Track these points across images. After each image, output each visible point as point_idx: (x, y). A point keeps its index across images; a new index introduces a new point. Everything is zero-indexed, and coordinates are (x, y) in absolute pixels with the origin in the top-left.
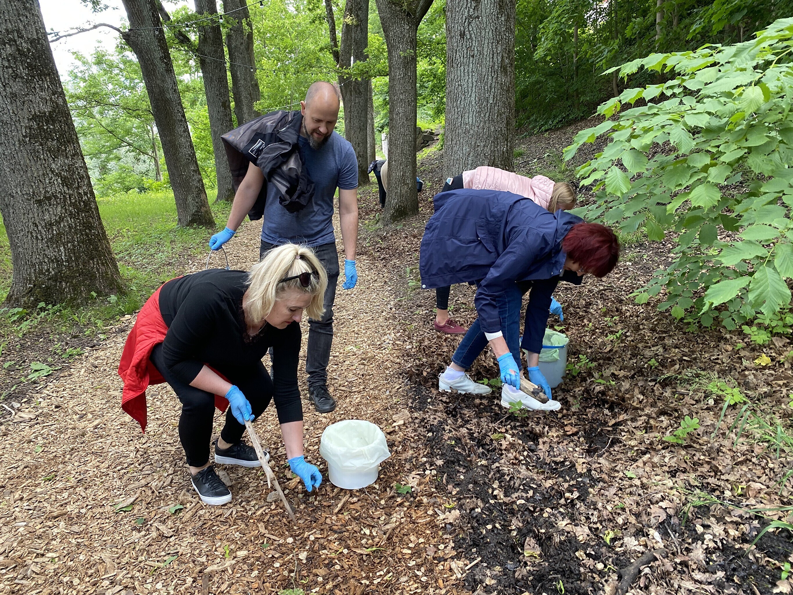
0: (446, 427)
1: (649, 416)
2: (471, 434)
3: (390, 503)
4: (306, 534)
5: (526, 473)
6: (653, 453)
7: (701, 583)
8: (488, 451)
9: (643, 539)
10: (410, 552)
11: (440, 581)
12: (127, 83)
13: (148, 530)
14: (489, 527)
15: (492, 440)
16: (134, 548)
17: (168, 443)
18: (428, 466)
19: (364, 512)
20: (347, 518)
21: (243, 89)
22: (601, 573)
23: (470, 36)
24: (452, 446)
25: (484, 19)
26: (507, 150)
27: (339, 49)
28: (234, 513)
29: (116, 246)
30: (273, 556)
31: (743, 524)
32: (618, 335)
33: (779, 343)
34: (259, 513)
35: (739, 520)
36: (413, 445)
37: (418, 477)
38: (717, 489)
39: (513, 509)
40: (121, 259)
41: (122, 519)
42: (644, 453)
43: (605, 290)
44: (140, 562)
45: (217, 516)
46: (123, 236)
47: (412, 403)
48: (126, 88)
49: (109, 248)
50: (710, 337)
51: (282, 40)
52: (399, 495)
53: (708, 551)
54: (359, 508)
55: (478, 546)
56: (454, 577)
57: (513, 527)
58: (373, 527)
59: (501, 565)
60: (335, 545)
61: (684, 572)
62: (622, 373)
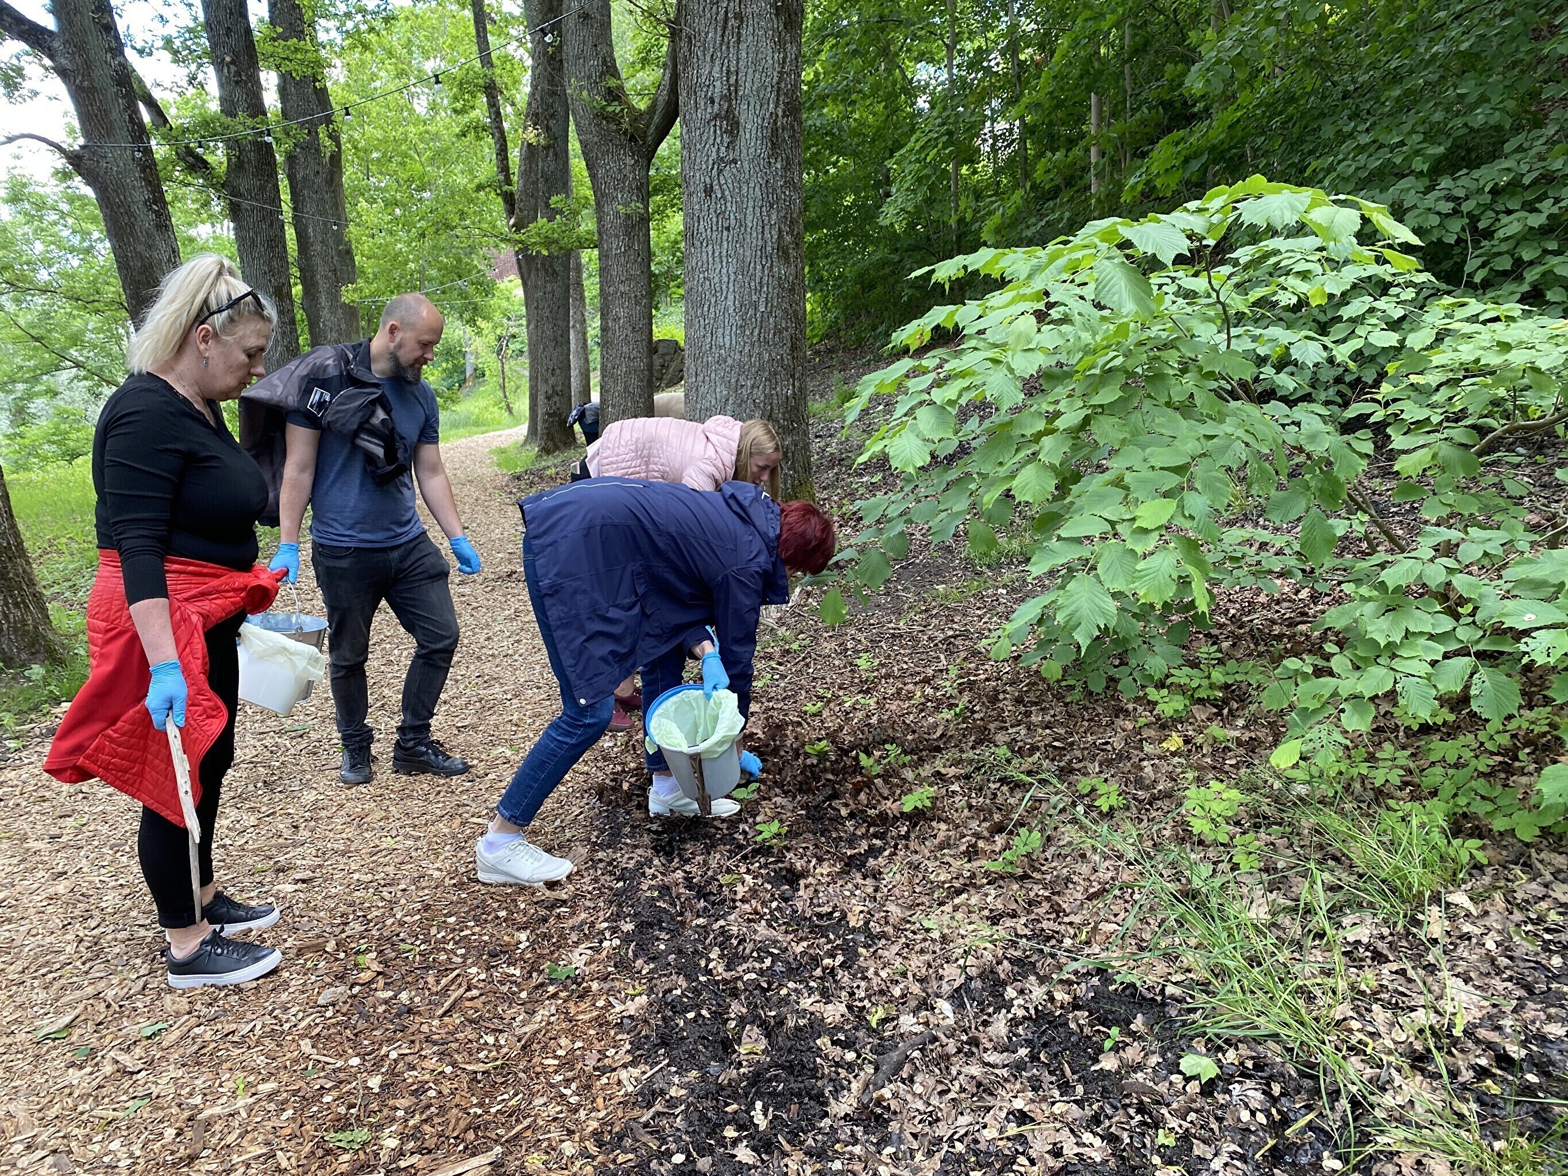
0: (647, 870)
1: (978, 836)
2: (688, 878)
3: (536, 996)
4: (384, 1050)
5: (765, 932)
6: (972, 891)
7: (993, 1066)
8: (713, 904)
9: (924, 1013)
10: (556, 1062)
11: (600, 1100)
12: (76, 241)
13: (97, 1064)
14: (691, 1015)
15: (721, 886)
16: (70, 1094)
17: (140, 926)
18: (607, 935)
19: (489, 1011)
20: (458, 1021)
21: (319, 260)
22: (850, 1067)
23: (723, 193)
24: (653, 899)
25: (746, 165)
26: (794, 393)
27: (514, 188)
28: (258, 1027)
29: (43, 573)
30: (322, 1088)
31: (1078, 984)
32: (958, 710)
33: (1201, 714)
34: (304, 1024)
35: (1073, 978)
36: (588, 904)
37: (589, 952)
38: (1053, 937)
39: (736, 988)
40: (55, 597)
41: (48, 1051)
42: (959, 892)
43: (955, 637)
44: (82, 1113)
45: (227, 1035)
46: (60, 552)
47: (597, 837)
48: (72, 250)
49: (32, 573)
50: (1105, 708)
51: (403, 164)
52: (552, 982)
53: (1014, 1023)
54: (480, 1006)
55: (668, 1045)
56: (622, 1093)
57: (733, 1016)
58: (501, 1031)
59: (700, 1069)
60: (432, 1063)
61: (973, 1054)
62: (952, 771)
